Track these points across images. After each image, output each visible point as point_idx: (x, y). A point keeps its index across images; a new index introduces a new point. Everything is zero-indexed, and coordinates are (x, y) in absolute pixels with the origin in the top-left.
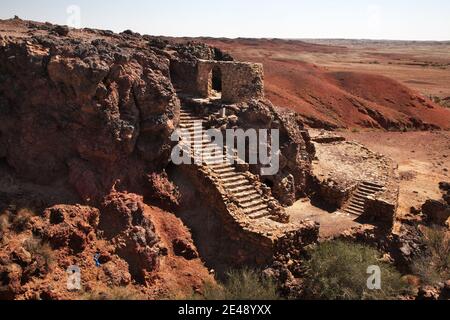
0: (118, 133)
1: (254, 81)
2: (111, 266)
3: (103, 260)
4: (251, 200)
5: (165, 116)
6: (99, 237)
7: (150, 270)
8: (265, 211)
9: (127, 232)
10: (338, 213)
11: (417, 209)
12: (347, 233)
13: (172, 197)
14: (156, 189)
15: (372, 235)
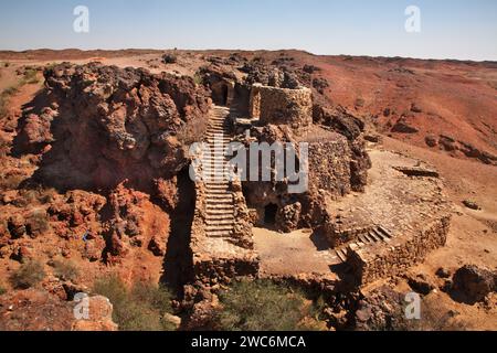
0: (121, 143)
1: (289, 107)
2: (91, 243)
3: (89, 237)
4: (221, 219)
5: (167, 133)
6: (97, 220)
7: (113, 255)
8: (226, 233)
9: (113, 221)
10: (326, 252)
11: (445, 271)
12: (303, 276)
13: (171, 201)
14: (160, 192)
15: (332, 288)
